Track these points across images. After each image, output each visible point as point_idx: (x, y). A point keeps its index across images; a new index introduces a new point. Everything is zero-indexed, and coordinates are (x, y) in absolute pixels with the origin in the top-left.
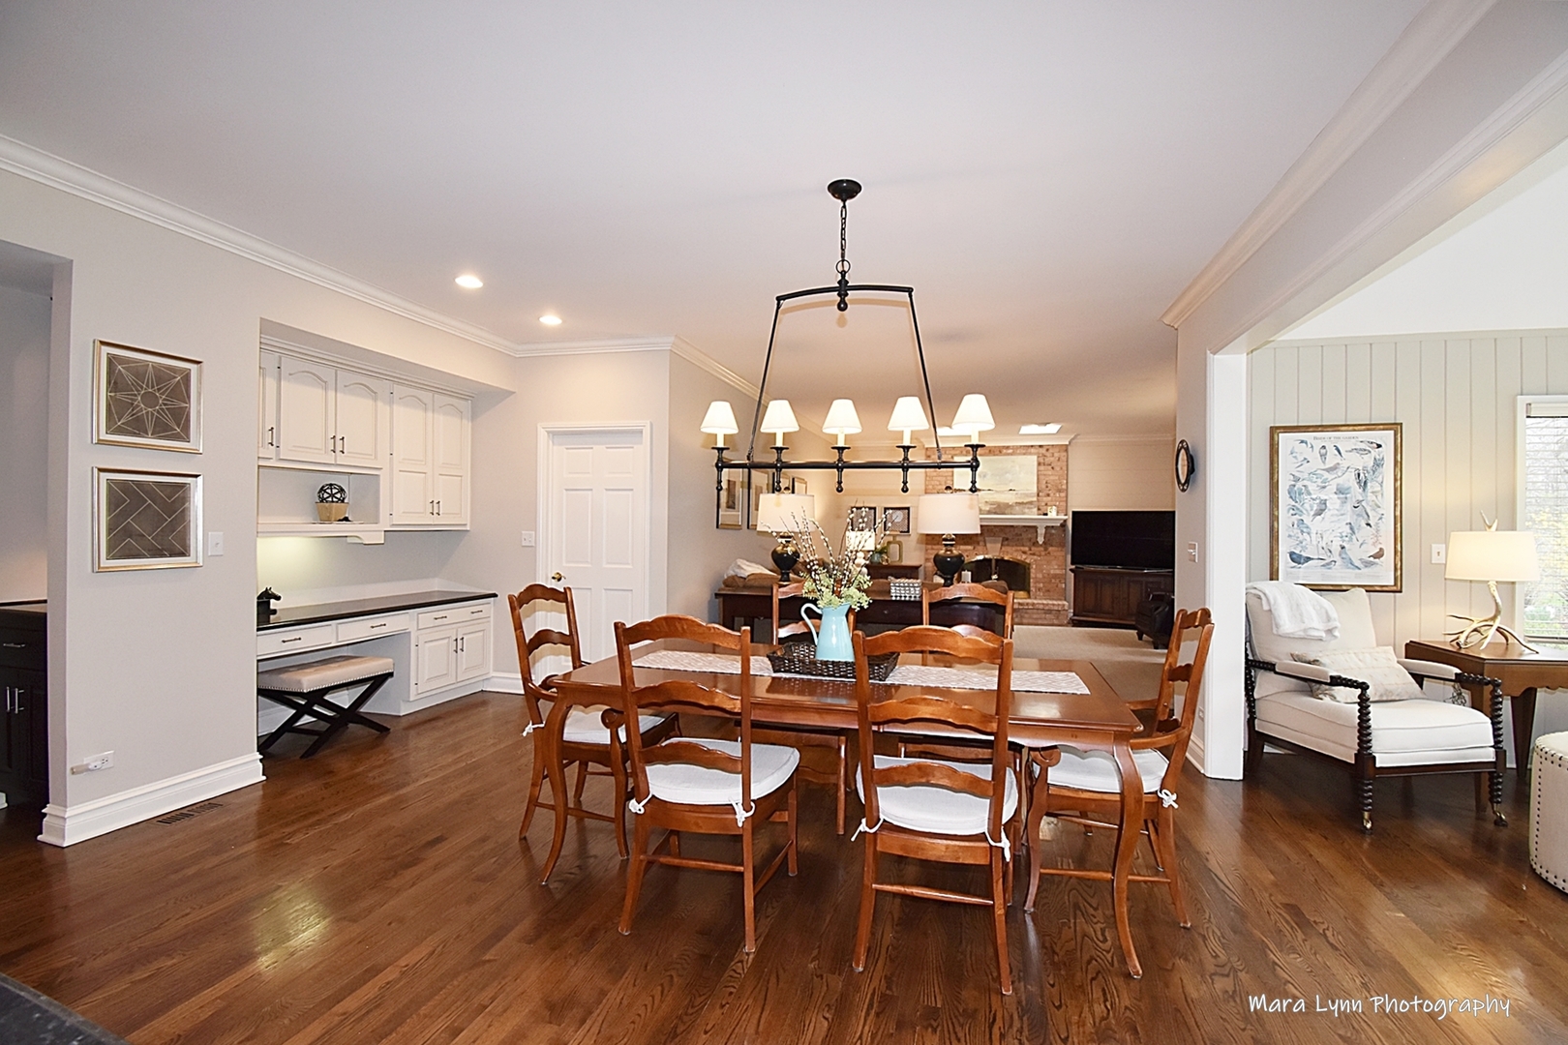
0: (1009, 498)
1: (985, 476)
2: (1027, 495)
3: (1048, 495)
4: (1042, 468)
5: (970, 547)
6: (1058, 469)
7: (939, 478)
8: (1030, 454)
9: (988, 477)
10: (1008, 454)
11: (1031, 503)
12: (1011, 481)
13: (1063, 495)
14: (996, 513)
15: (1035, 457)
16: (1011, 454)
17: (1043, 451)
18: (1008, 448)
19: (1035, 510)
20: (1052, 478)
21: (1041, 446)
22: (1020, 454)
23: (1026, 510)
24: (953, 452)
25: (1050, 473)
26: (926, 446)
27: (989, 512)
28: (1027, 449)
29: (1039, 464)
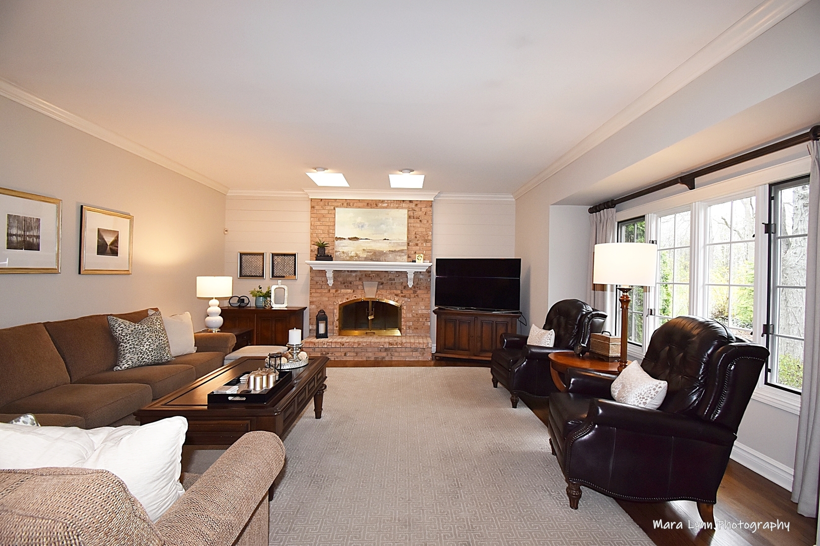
0: (384, 247)
1: (362, 226)
2: (398, 244)
3: (417, 245)
4: (412, 221)
5: (349, 291)
6: (425, 222)
7: (322, 228)
8: (402, 208)
9: (366, 227)
10: (384, 208)
11: (402, 251)
12: (385, 232)
13: (429, 244)
14: (372, 260)
15: (406, 211)
16: (386, 208)
17: (413, 205)
18: (383, 201)
19: (406, 257)
20: (420, 230)
21: (411, 201)
22: (393, 208)
23: (398, 258)
24: (335, 204)
25: (418, 225)
26: (310, 198)
27: (366, 259)
28: (399, 204)
29: (409, 217)
